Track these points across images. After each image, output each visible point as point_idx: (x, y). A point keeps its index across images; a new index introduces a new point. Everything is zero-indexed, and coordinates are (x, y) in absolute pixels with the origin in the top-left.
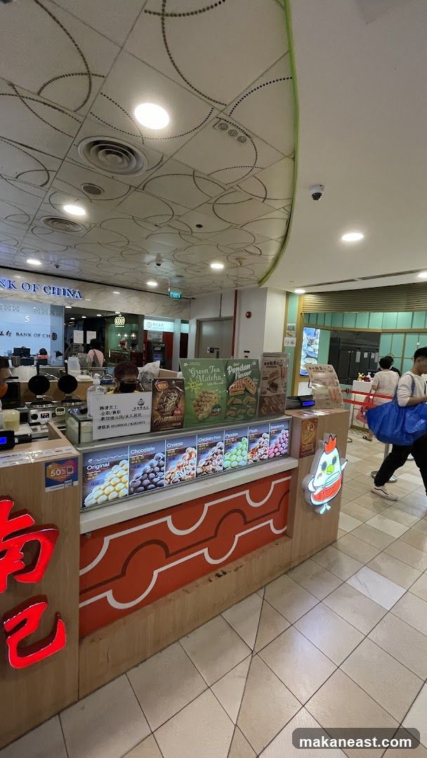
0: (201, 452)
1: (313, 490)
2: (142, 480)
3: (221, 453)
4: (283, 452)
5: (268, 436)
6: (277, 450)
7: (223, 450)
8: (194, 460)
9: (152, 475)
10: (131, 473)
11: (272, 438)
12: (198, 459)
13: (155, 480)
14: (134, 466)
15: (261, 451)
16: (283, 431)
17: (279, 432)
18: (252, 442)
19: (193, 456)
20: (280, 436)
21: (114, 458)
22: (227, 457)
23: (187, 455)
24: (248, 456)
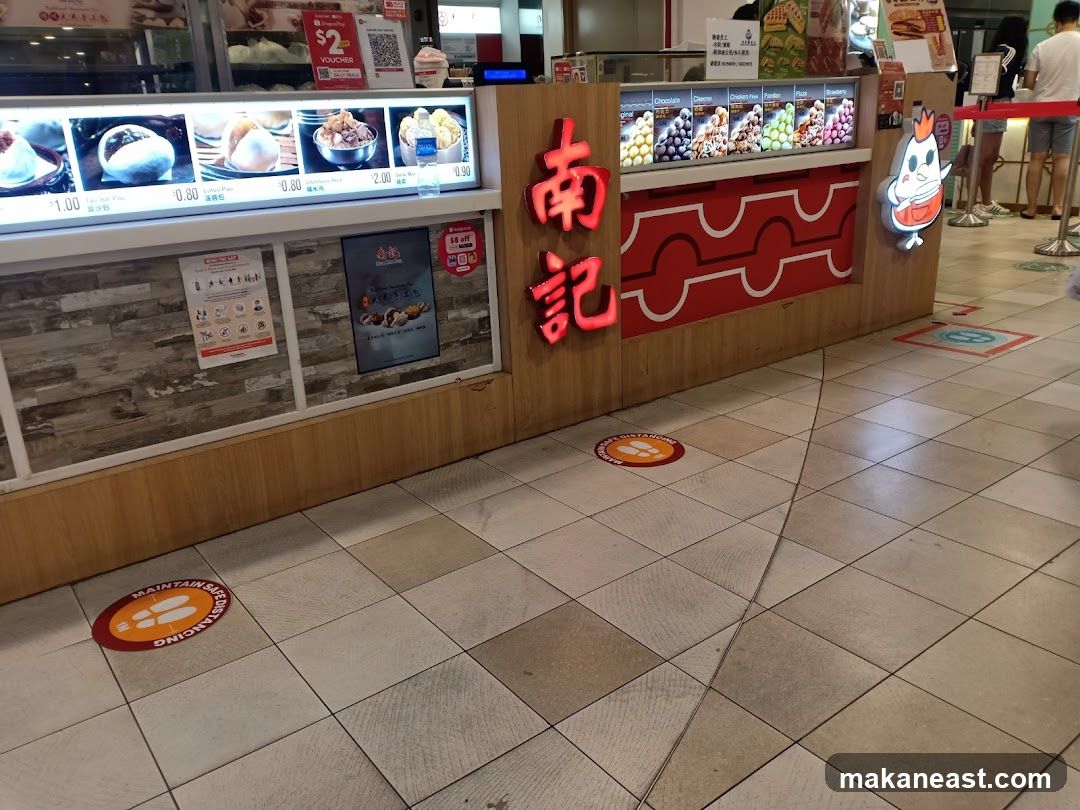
0: (734, 118)
1: (895, 202)
2: (667, 146)
3: (759, 124)
4: (847, 138)
5: (823, 105)
6: (835, 133)
7: (761, 119)
8: (725, 129)
9: (678, 140)
10: (656, 132)
11: (829, 110)
12: (731, 128)
13: (682, 149)
14: (660, 122)
15: (813, 131)
16: (845, 101)
17: (838, 101)
18: (799, 112)
19: (724, 120)
20: (840, 108)
21: (638, 106)
22: (767, 132)
23: (716, 116)
24: (794, 136)
